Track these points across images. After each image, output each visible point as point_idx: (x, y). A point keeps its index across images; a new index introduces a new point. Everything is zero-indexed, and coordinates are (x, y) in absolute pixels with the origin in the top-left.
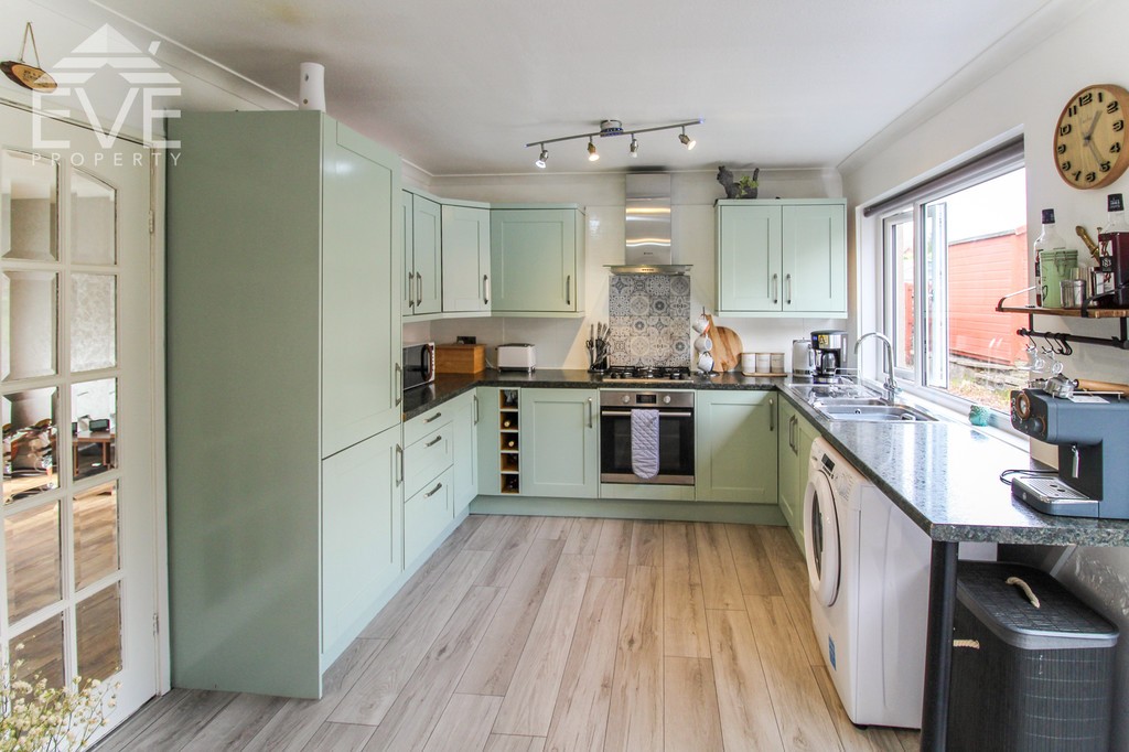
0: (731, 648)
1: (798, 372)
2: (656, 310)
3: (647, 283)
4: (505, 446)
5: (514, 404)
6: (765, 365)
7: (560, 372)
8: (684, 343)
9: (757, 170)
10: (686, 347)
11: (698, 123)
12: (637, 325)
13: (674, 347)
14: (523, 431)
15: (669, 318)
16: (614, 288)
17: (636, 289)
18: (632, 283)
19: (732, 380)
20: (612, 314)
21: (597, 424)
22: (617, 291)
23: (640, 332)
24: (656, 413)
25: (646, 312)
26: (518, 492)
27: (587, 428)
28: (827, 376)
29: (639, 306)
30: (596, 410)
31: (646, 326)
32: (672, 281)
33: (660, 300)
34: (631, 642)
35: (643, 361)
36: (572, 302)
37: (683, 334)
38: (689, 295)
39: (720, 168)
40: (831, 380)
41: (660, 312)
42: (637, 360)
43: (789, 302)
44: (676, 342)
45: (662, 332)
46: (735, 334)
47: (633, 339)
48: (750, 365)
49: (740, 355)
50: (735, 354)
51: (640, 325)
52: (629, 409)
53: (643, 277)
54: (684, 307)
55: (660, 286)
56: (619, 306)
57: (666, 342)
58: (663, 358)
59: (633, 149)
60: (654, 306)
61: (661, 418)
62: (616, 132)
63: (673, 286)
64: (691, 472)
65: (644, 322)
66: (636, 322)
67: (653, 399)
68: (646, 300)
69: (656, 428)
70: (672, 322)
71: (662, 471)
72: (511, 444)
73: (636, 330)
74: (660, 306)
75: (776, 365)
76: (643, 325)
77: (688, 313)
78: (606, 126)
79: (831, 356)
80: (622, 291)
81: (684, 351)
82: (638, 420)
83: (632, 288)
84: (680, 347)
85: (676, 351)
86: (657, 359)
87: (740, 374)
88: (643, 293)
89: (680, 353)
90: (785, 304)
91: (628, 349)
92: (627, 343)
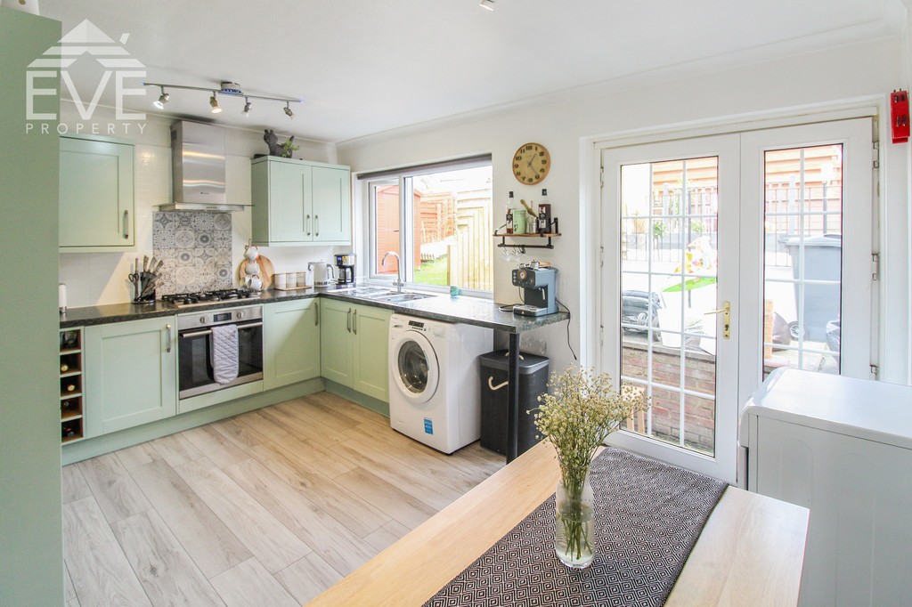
0: (364, 457)
1: (319, 283)
2: (201, 243)
3: (193, 219)
4: (64, 390)
5: (77, 344)
6: (294, 282)
7: (95, 309)
8: (227, 269)
9: (293, 137)
10: (229, 273)
11: (299, 101)
12: (182, 257)
13: (218, 274)
14: (87, 372)
15: (213, 249)
16: (158, 223)
17: (181, 224)
18: (177, 218)
19: (268, 296)
20: (155, 246)
21: (175, 348)
22: (161, 226)
23: (185, 263)
24: (235, 328)
25: (192, 244)
26: (82, 436)
27: (164, 354)
28: (345, 283)
29: (185, 239)
30: (174, 335)
31: (191, 257)
32: (215, 218)
33: (204, 234)
34: (303, 484)
35: (189, 289)
36: (130, 237)
37: (226, 263)
38: (230, 230)
39: (266, 131)
40: (349, 286)
41: (205, 244)
42: (183, 289)
43: (317, 234)
44: (220, 270)
45: (207, 262)
46: (268, 261)
47: (179, 270)
48: (282, 283)
49: (274, 276)
50: (270, 275)
51: (185, 257)
52: (209, 328)
53: (187, 214)
54: (226, 239)
55: (204, 221)
56: (164, 240)
57: (210, 270)
58: (208, 285)
59: (246, 109)
60: (199, 239)
61: (239, 330)
62: (235, 92)
63: (217, 222)
64: (259, 369)
65: (190, 254)
66: (181, 254)
67: (228, 316)
68: (192, 234)
69: (236, 340)
70: (216, 253)
71: (241, 374)
72: (71, 388)
73: (181, 261)
74: (205, 239)
75: (301, 281)
76: (188, 256)
77: (230, 245)
78: (228, 86)
79: (348, 270)
80: (167, 226)
81: (227, 276)
82: (221, 336)
83: (177, 224)
84: (223, 273)
85: (220, 277)
86: (203, 285)
87: (274, 289)
88: (188, 228)
89: (223, 278)
90: (315, 236)
91: (173, 279)
92: (173, 274)
